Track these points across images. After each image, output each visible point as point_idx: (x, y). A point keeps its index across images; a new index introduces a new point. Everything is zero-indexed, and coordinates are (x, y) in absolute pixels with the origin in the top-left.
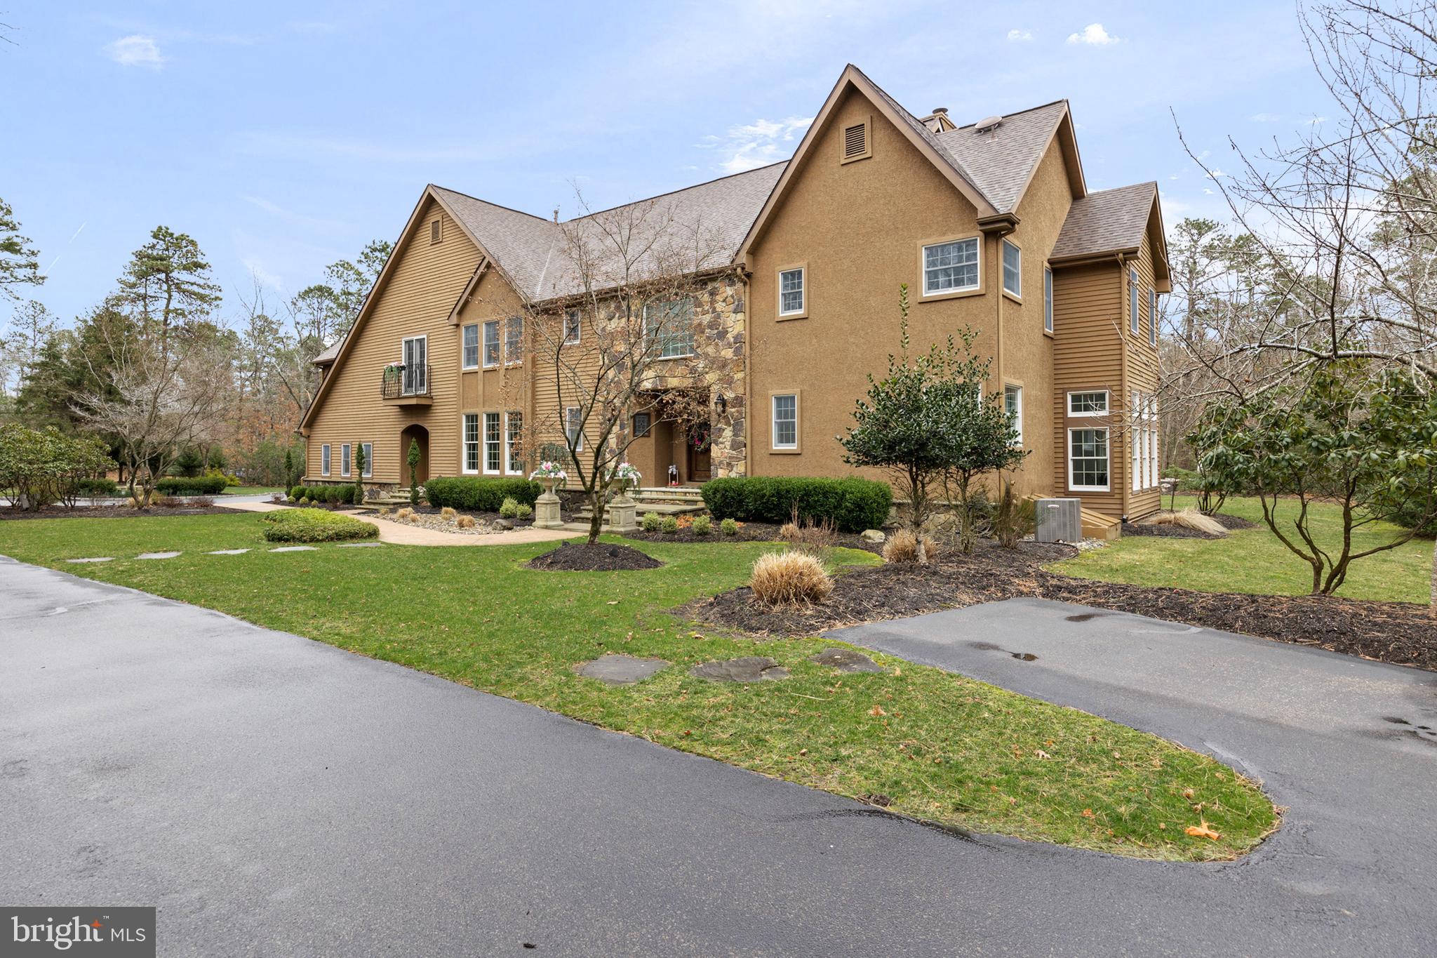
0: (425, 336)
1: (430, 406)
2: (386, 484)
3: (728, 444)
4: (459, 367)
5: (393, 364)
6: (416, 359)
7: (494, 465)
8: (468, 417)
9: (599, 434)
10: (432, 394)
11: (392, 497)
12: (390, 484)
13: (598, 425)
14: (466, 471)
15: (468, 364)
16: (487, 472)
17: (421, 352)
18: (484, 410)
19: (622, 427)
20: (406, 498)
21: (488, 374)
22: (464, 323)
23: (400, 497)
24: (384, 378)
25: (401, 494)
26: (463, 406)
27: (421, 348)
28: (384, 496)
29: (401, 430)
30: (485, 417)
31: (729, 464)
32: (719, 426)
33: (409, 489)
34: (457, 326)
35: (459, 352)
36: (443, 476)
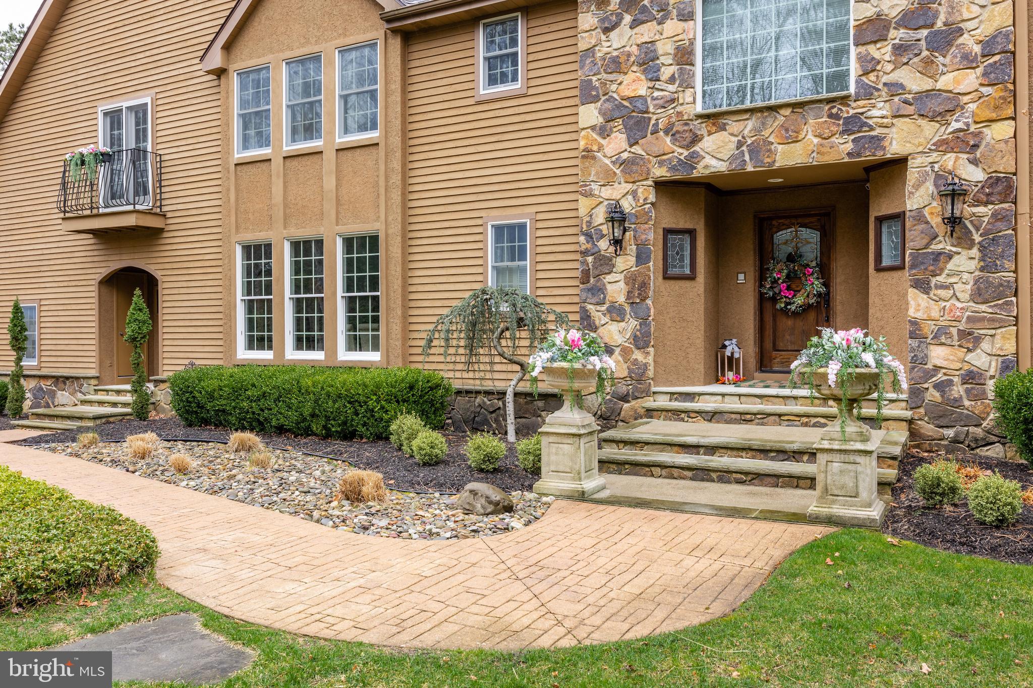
0: (148, 100)
1: (161, 230)
2: (67, 378)
3: (964, 290)
4: (228, 152)
5: (85, 150)
6: (129, 141)
7: (306, 342)
8: (247, 249)
9: (578, 274)
10: (165, 209)
11: (84, 402)
12: (77, 378)
13: (578, 256)
14: (243, 354)
15: (246, 144)
16: (292, 354)
17: (137, 131)
18: (285, 233)
19: (642, 257)
20: (125, 405)
21: (295, 163)
22: (235, 67)
23: (101, 403)
24: (64, 177)
25: (101, 397)
26: (237, 228)
27: (137, 124)
28: (65, 400)
29: (99, 277)
30: (287, 247)
31: (964, 334)
32: (935, 247)
33: (128, 387)
34: (220, 73)
35: (228, 124)
36: (197, 362)
